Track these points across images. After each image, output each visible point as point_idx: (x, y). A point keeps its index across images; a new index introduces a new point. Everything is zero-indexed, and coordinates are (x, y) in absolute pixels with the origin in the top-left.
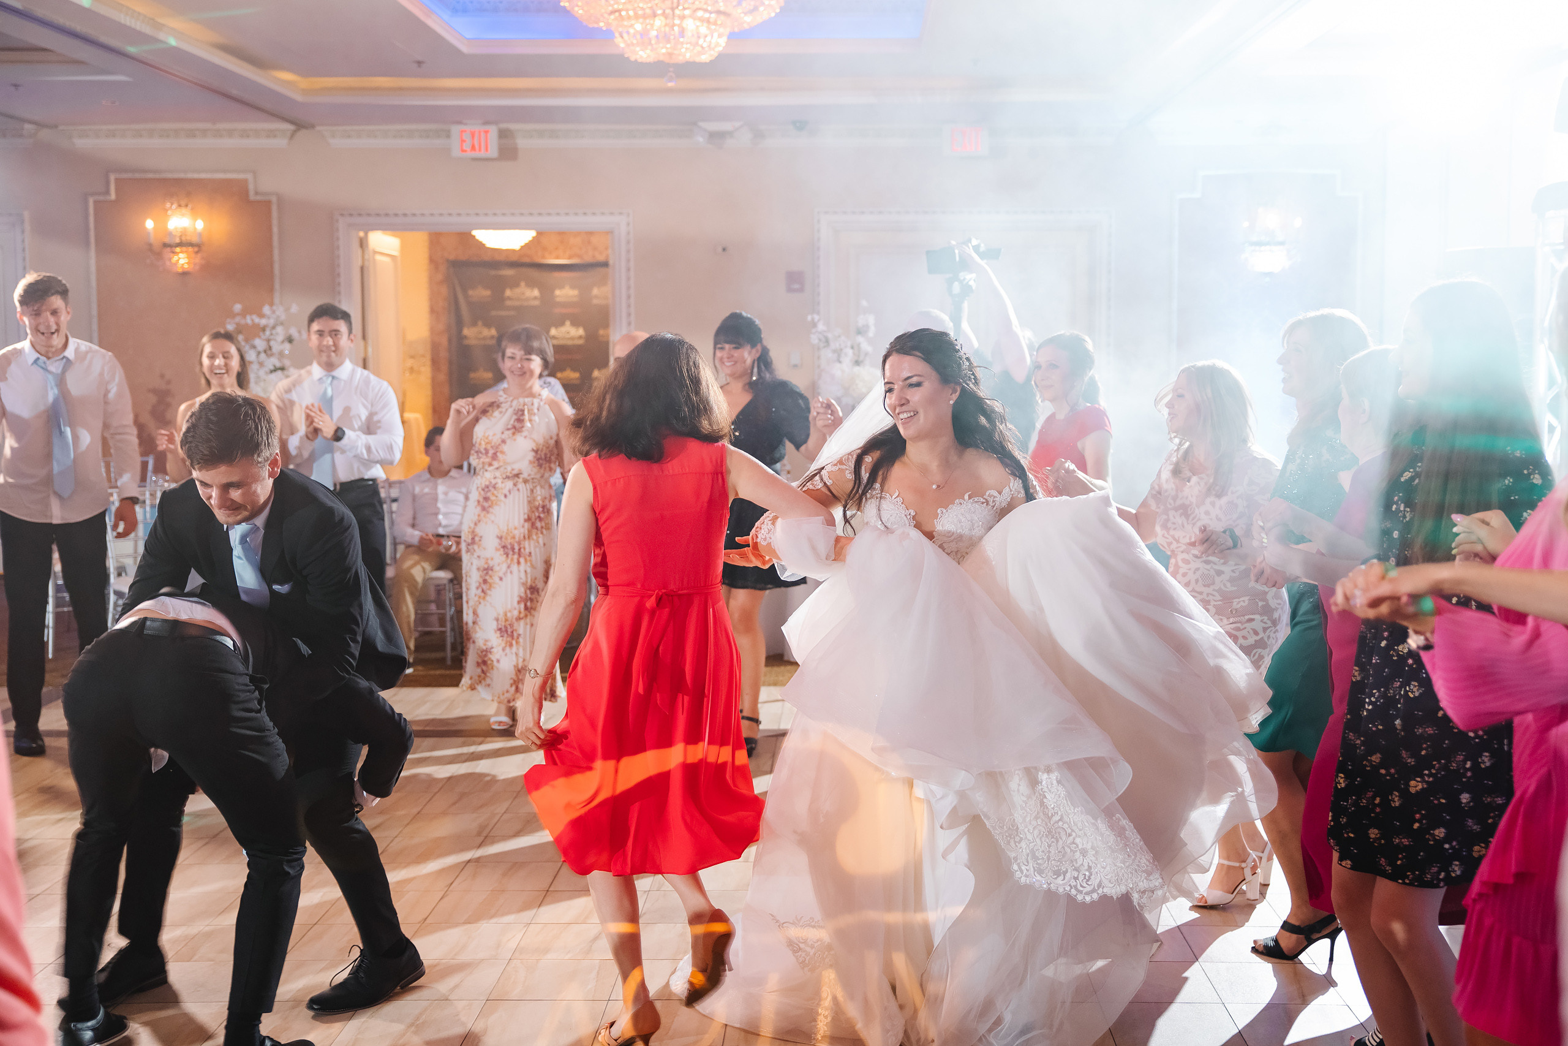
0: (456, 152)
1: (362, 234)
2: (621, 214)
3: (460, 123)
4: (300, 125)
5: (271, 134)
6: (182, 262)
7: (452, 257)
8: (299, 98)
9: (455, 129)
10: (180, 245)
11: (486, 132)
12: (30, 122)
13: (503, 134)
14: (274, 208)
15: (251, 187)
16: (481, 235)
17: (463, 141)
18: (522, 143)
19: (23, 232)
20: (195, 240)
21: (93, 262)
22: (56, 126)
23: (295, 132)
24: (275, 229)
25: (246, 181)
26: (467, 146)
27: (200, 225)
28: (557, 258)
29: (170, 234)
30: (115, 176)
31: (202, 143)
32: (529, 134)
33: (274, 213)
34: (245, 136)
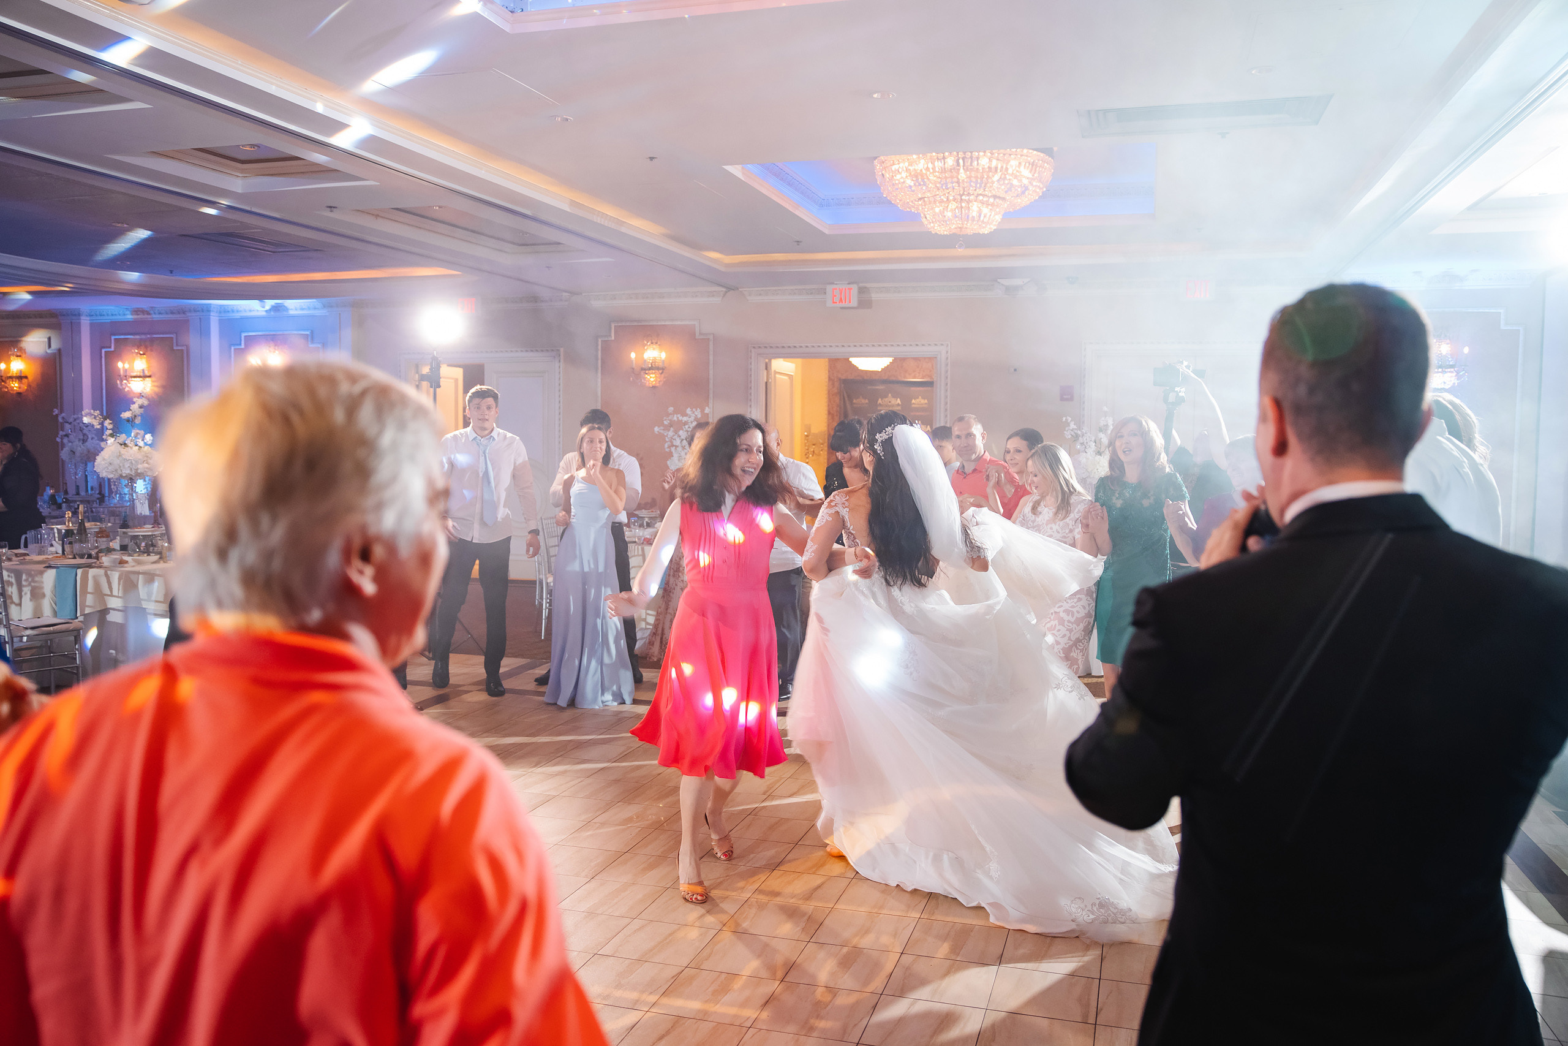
0: (829, 304)
1: (767, 360)
2: (942, 345)
3: (833, 283)
4: (730, 289)
5: (711, 294)
6: (652, 379)
7: (843, 377)
8: (723, 269)
9: (829, 288)
10: (650, 369)
11: (849, 289)
12: (566, 292)
13: (862, 291)
14: (711, 344)
15: (697, 329)
16: (855, 361)
17: (834, 296)
18: (874, 296)
19: (560, 361)
20: (661, 365)
21: (599, 380)
22: (581, 294)
23: (726, 292)
24: (711, 357)
25: (695, 325)
26: (837, 299)
27: (663, 355)
28: (915, 378)
29: (645, 361)
30: (614, 324)
31: (668, 301)
32: (879, 290)
33: (711, 348)
34: (695, 296)
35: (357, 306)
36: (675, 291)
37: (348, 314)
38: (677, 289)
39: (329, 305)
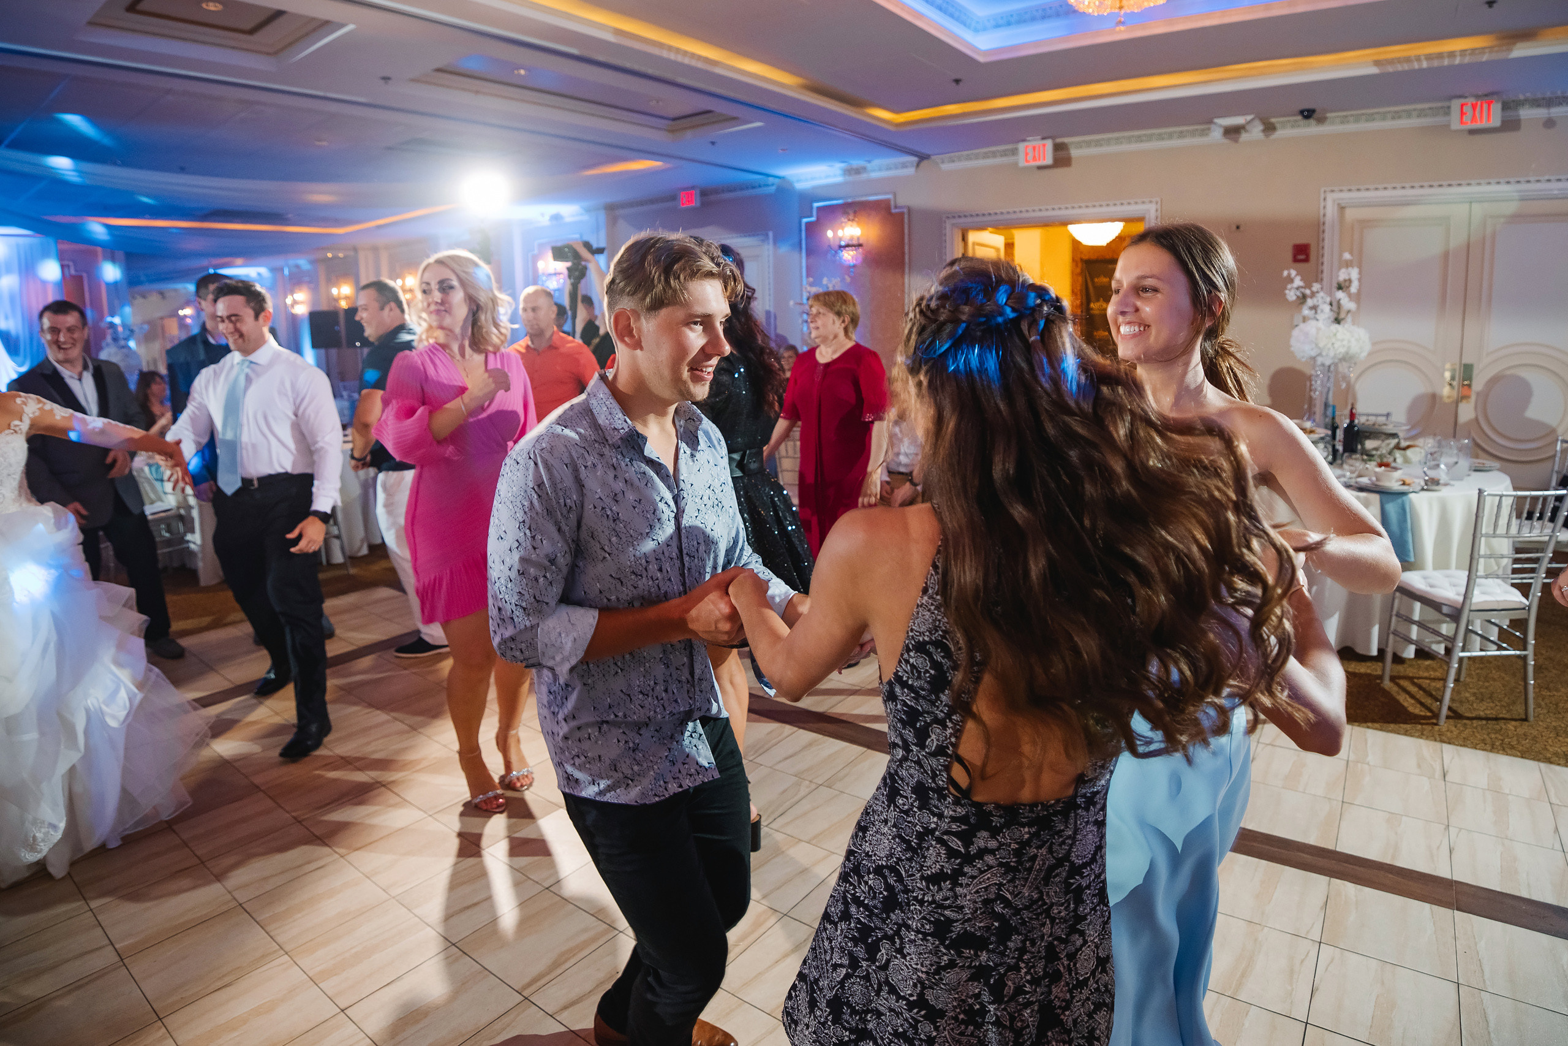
1: (964, 233)
3: (1024, 140)
4: (919, 156)
5: (904, 166)
6: (849, 257)
9: (1021, 146)
10: (848, 246)
11: (1044, 145)
12: (771, 176)
13: (1059, 148)
14: (906, 216)
15: (892, 203)
17: (1027, 154)
18: (1074, 153)
20: (855, 242)
23: (919, 162)
24: (906, 231)
25: (890, 198)
26: (1030, 157)
27: (860, 232)
29: (842, 239)
30: (816, 205)
31: (864, 176)
32: (1079, 145)
33: (906, 220)
34: (888, 168)
35: (611, 209)
36: (868, 165)
37: (602, 216)
38: (869, 162)
39: (588, 210)
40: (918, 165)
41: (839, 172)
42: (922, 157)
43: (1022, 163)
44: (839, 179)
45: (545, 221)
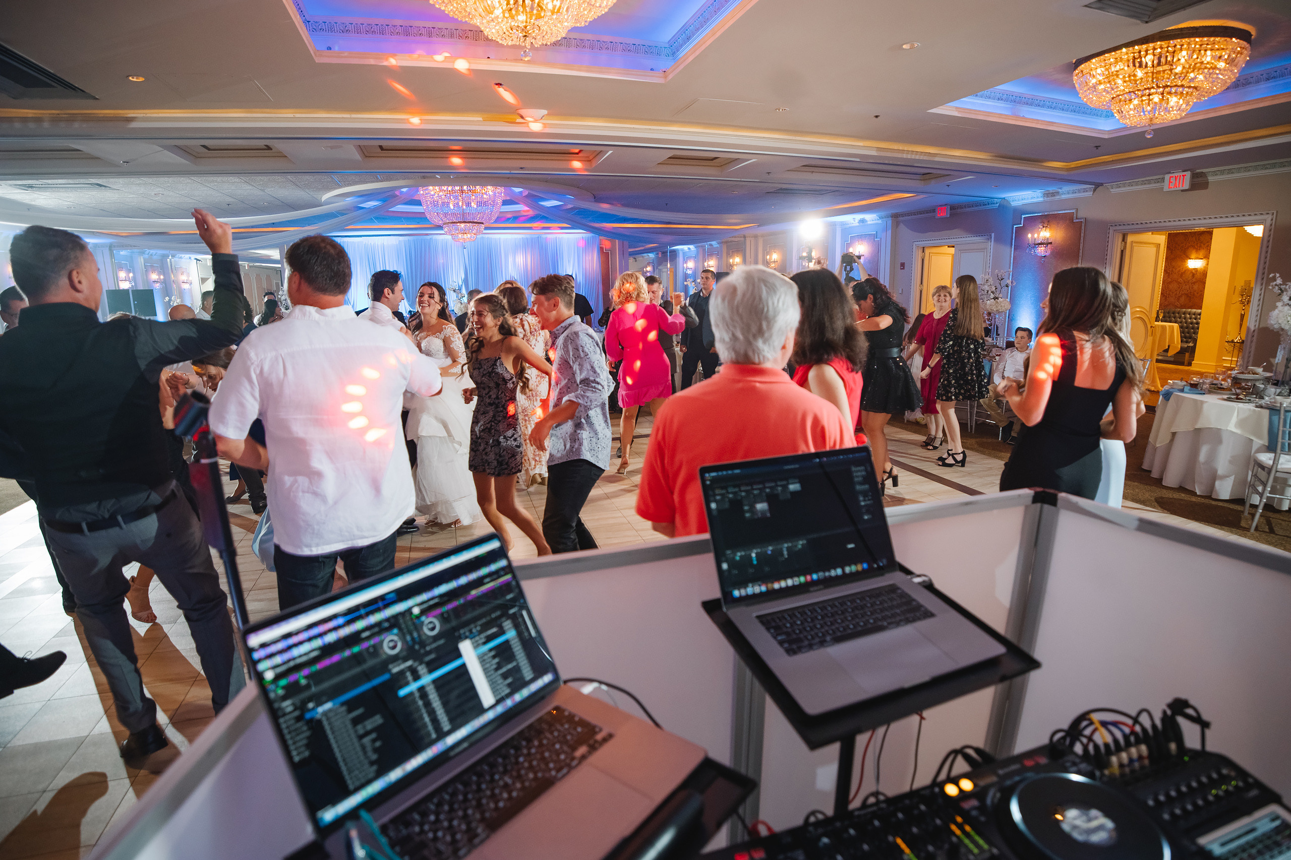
3: (1170, 173)
5: (1085, 191)
6: (1041, 251)
9: (1167, 177)
10: (1041, 244)
11: (1184, 175)
13: (1194, 176)
14: (1083, 225)
15: (1075, 216)
17: (1170, 182)
18: (1211, 179)
20: (1047, 241)
21: (1012, 253)
23: (1095, 187)
24: (1082, 235)
25: (1074, 213)
26: (1172, 185)
27: (1049, 234)
29: (1039, 239)
30: (1023, 216)
31: (1057, 197)
32: (1215, 173)
33: (1083, 228)
34: (1074, 192)
35: (895, 216)
36: (1060, 190)
37: (890, 221)
38: (1061, 188)
39: (881, 218)
40: (1094, 190)
41: (1040, 195)
42: (1097, 185)
43: (1166, 189)
44: (1042, 199)
45: (856, 223)
